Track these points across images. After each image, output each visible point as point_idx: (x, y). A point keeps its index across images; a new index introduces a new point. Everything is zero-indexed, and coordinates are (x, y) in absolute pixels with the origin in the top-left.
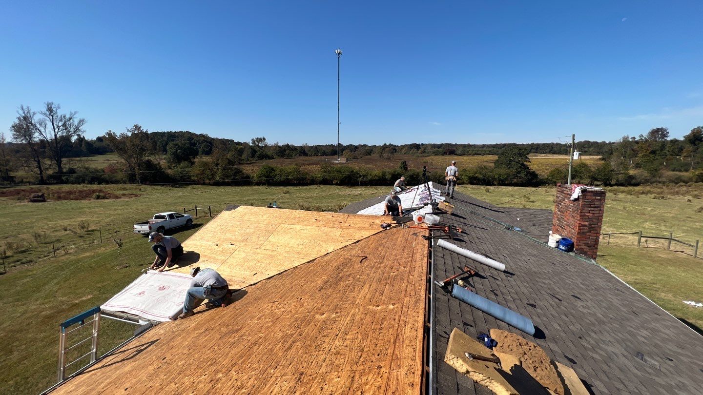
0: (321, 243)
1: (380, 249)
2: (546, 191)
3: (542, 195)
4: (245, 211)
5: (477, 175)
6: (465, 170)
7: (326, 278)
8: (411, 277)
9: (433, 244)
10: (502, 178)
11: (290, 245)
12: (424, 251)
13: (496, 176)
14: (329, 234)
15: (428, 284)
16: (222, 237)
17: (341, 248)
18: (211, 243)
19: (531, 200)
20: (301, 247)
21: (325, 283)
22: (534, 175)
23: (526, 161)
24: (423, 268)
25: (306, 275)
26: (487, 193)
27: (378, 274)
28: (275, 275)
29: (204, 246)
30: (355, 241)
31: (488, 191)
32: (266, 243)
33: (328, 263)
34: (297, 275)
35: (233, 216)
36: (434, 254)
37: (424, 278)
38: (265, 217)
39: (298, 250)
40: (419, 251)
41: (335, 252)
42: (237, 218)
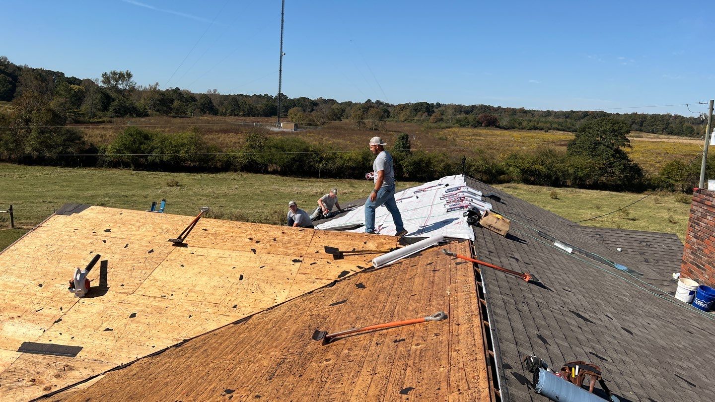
0: (263, 285)
1: (382, 297)
3: (650, 208)
4: (101, 217)
5: (536, 167)
6: (515, 157)
7: (278, 354)
8: (454, 354)
9: (484, 292)
10: (580, 174)
11: (198, 288)
12: (470, 304)
13: (571, 171)
14: (278, 267)
15: (490, 367)
16: (53, 270)
17: (303, 296)
18: (27, 282)
19: (631, 216)
20: (220, 292)
21: (279, 365)
22: (636, 170)
23: (624, 145)
24: (476, 338)
25: (236, 348)
26: (554, 201)
27: (385, 348)
28: (168, 348)
29: (11, 288)
30: (330, 282)
31: (555, 197)
32: (147, 283)
33: (279, 323)
34: (216, 349)
35: (75, 226)
36: (491, 311)
37: (481, 356)
38: (143, 231)
39: (215, 298)
40: (461, 303)
41: (290, 303)
42: (85, 231)
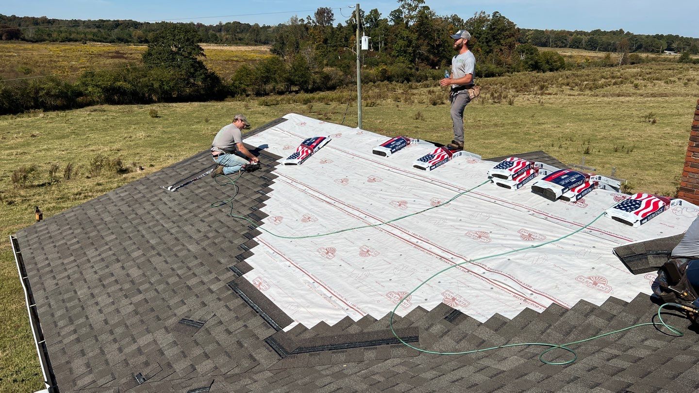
2: (246, 107)
5: (119, 84)
6: (91, 74)
10: (166, 87)
22: (213, 79)
23: (198, 54)
26: (157, 120)
31: (155, 115)
